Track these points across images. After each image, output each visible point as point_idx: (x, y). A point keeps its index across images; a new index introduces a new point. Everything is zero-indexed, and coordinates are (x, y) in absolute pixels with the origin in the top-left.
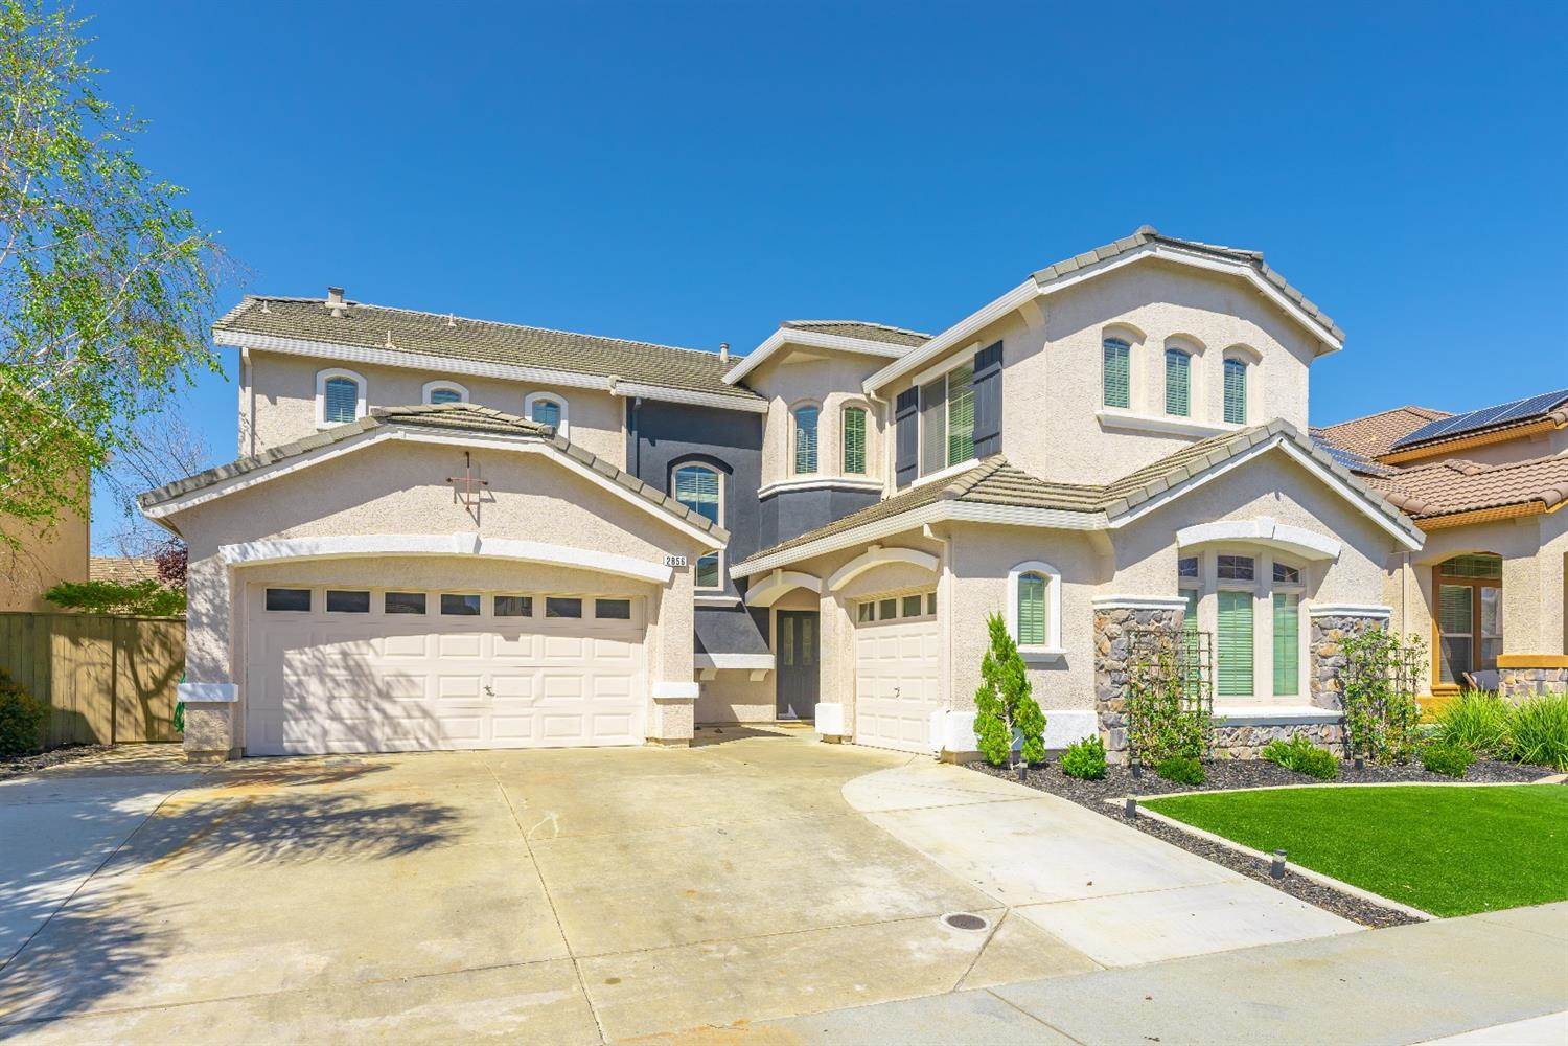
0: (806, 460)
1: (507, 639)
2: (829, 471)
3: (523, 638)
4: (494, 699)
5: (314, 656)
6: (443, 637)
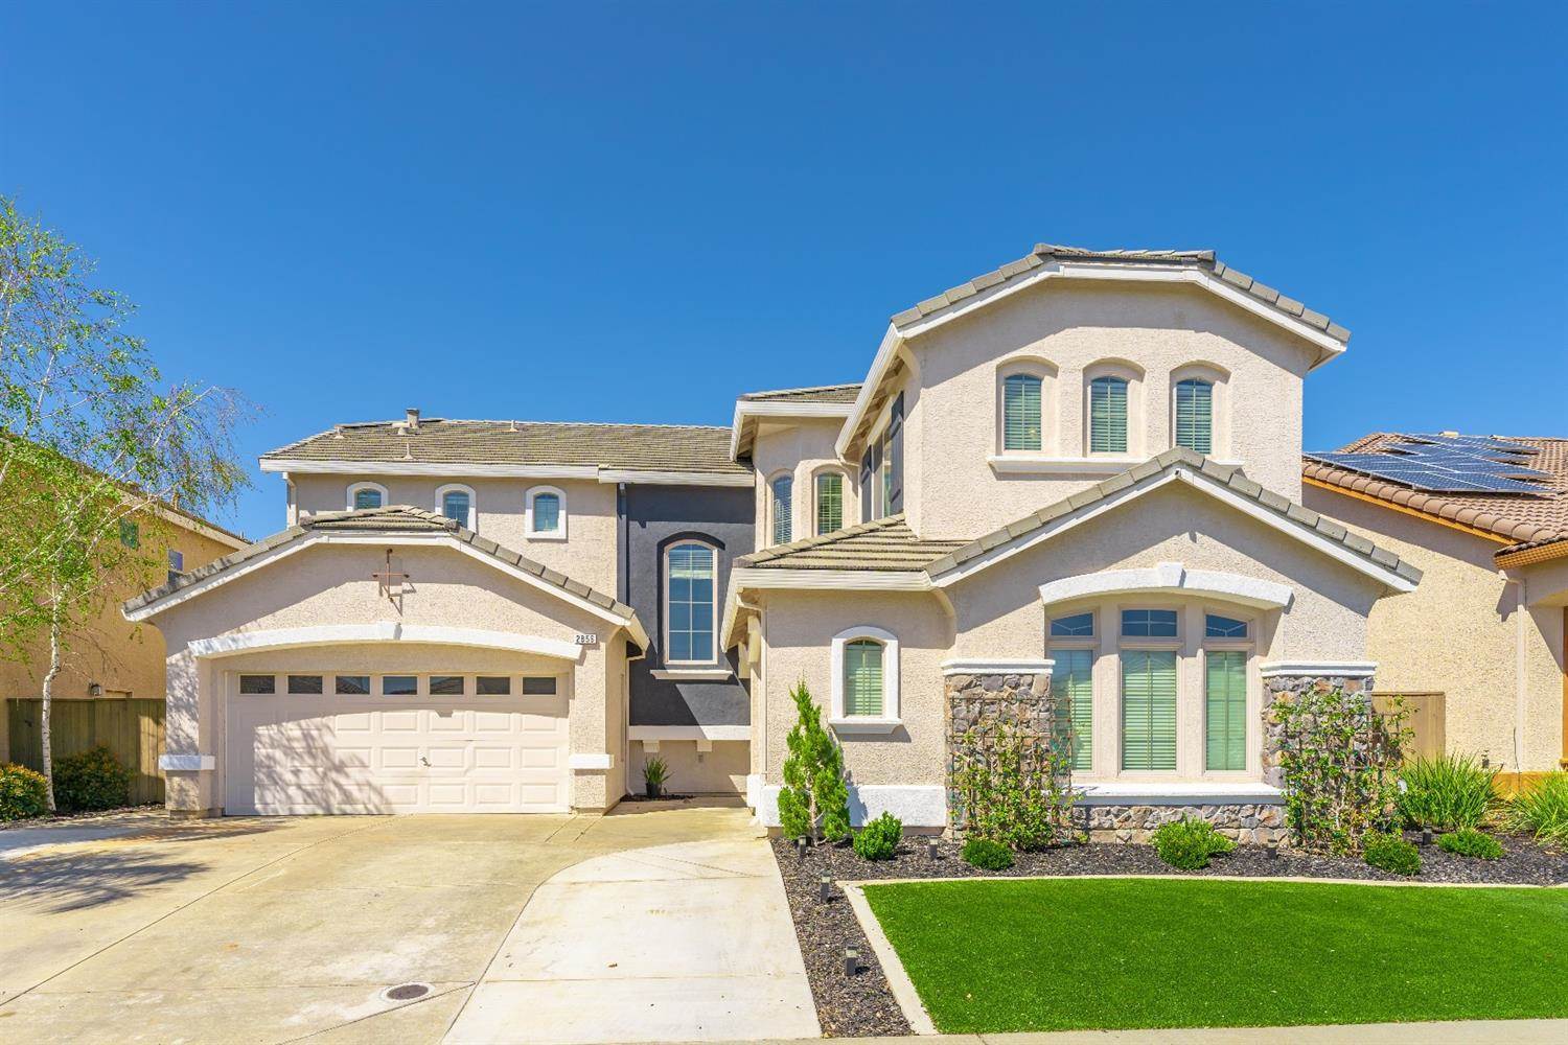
0: (782, 531)
1: (441, 715)
3: (456, 714)
4: (430, 769)
5: (279, 731)
6: (385, 714)
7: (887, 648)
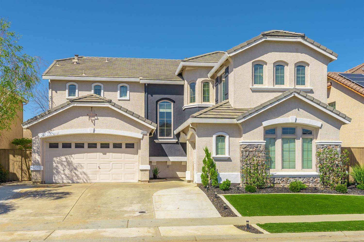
1: (104, 154)
3: (107, 154)
4: (100, 169)
5: (59, 159)
6: (88, 154)
7: (226, 138)
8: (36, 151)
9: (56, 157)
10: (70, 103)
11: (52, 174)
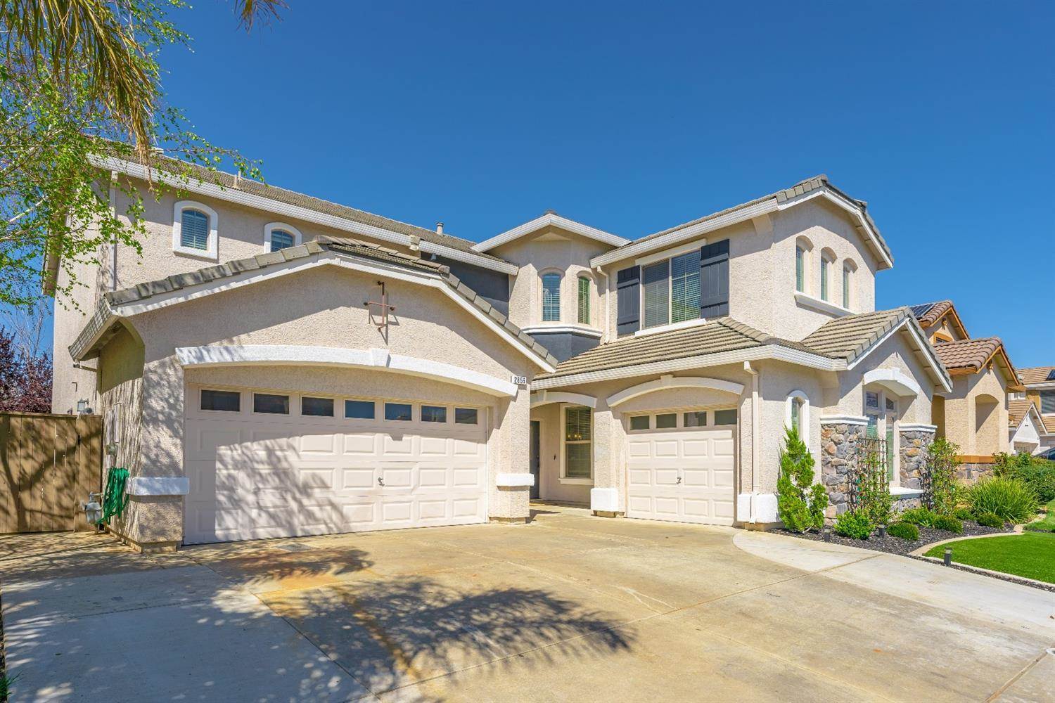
0: (551, 312)
1: (394, 438)
2: (567, 321)
3: (405, 438)
4: (384, 488)
5: (243, 453)
6: (346, 436)
8: (161, 417)
9: (229, 443)
10: (320, 249)
11: (212, 511)
